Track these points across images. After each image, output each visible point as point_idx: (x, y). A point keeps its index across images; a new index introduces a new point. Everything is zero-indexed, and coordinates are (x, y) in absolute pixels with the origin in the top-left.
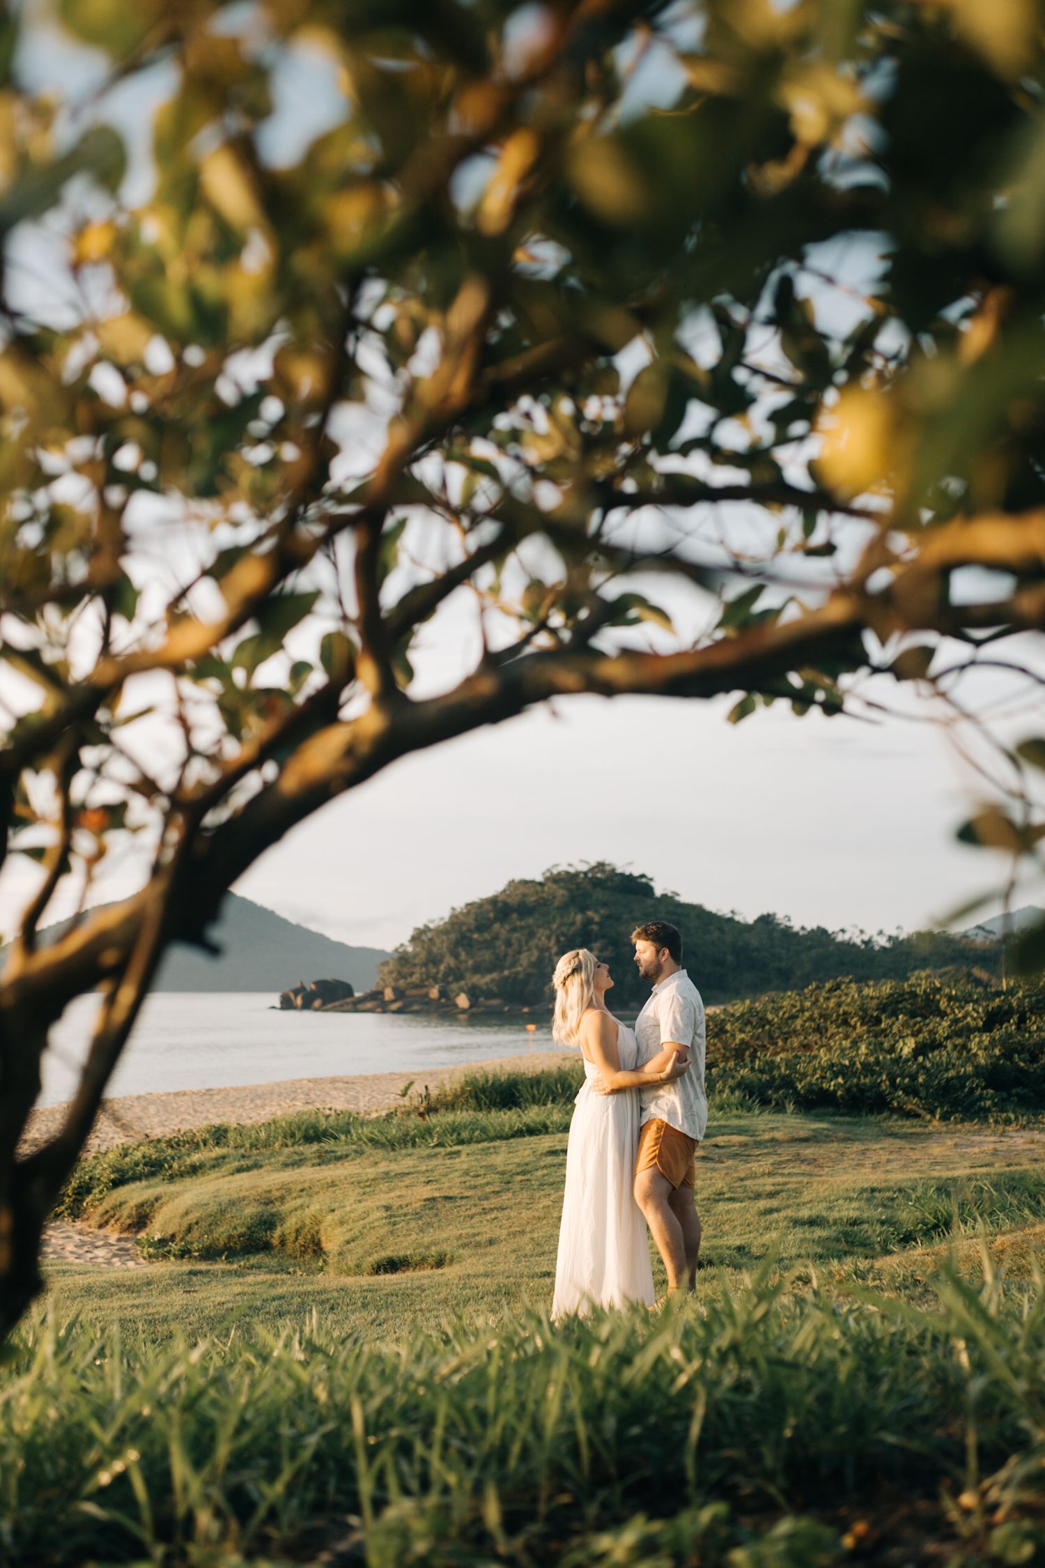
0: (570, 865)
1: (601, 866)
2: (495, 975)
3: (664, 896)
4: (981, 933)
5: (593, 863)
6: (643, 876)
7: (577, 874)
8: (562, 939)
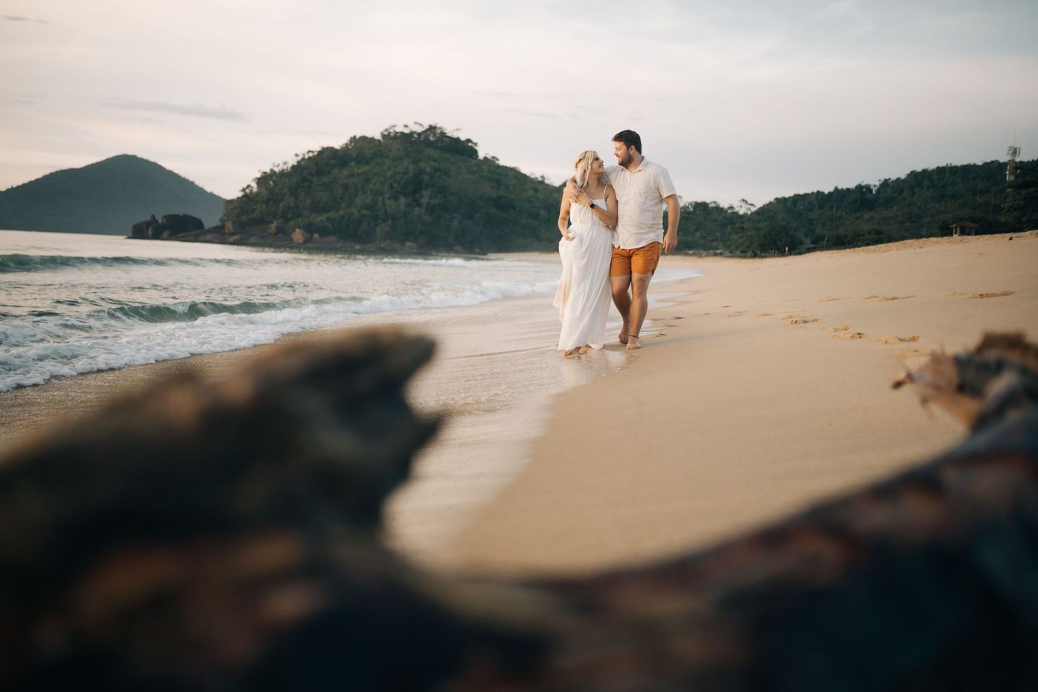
0: (406, 126)
1: (432, 129)
2: (331, 215)
3: (485, 158)
4: (744, 205)
5: (426, 127)
6: (469, 141)
7: (412, 133)
8: (395, 185)
